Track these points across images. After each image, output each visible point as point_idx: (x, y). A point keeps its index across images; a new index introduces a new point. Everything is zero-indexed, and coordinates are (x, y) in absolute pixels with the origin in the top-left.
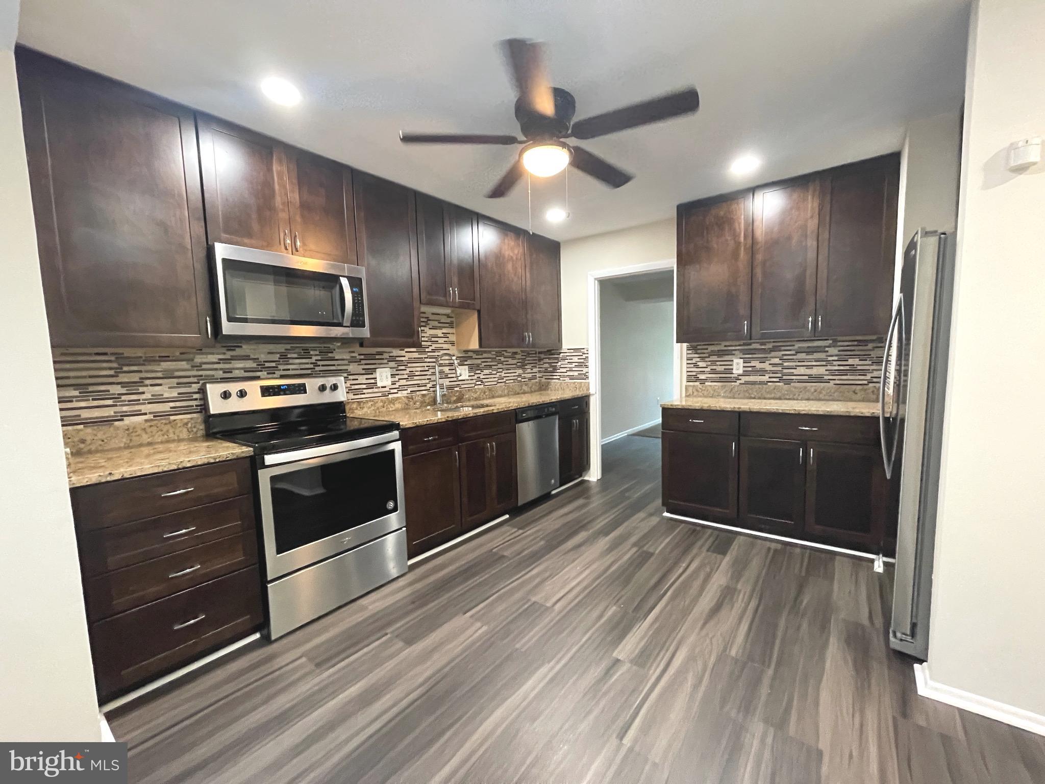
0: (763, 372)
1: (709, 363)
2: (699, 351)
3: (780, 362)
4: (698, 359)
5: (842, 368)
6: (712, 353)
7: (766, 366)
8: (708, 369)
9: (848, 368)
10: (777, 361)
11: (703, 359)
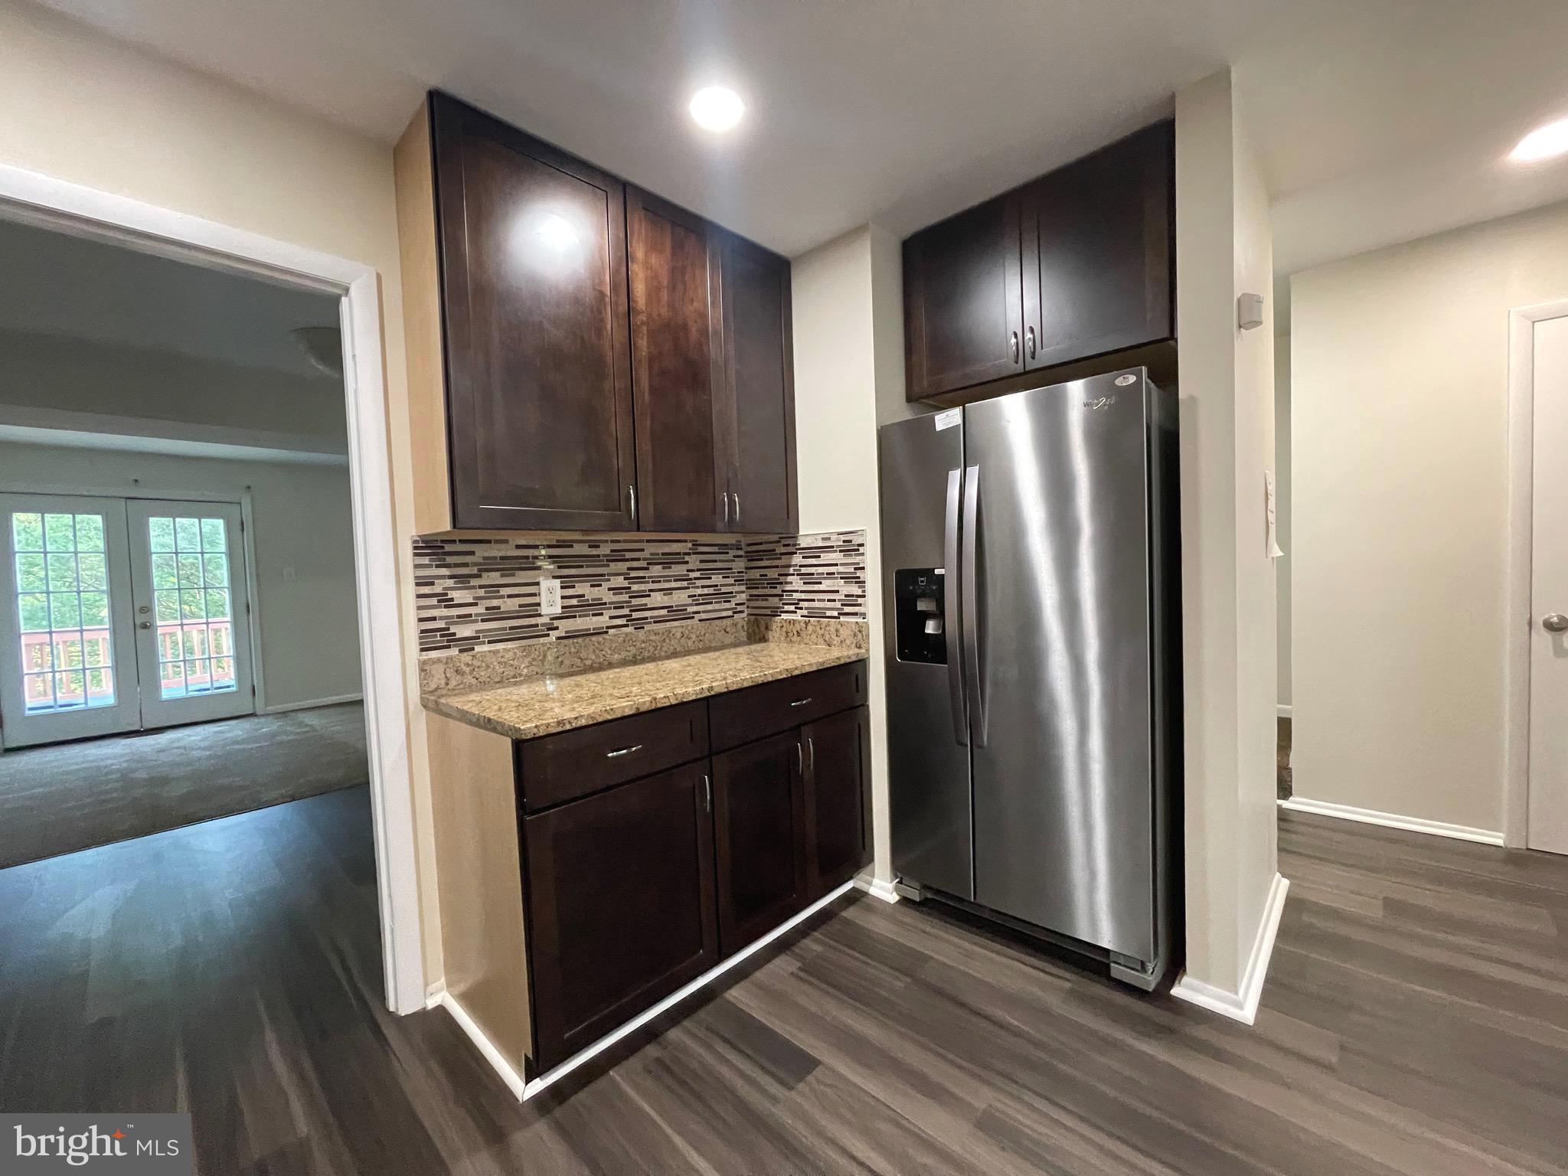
0: (597, 607)
1: (481, 592)
2: (449, 560)
3: (626, 584)
4: (450, 583)
5: (706, 591)
6: (486, 566)
7: (603, 593)
8: (480, 609)
9: (711, 591)
10: (619, 581)
11: (462, 580)
